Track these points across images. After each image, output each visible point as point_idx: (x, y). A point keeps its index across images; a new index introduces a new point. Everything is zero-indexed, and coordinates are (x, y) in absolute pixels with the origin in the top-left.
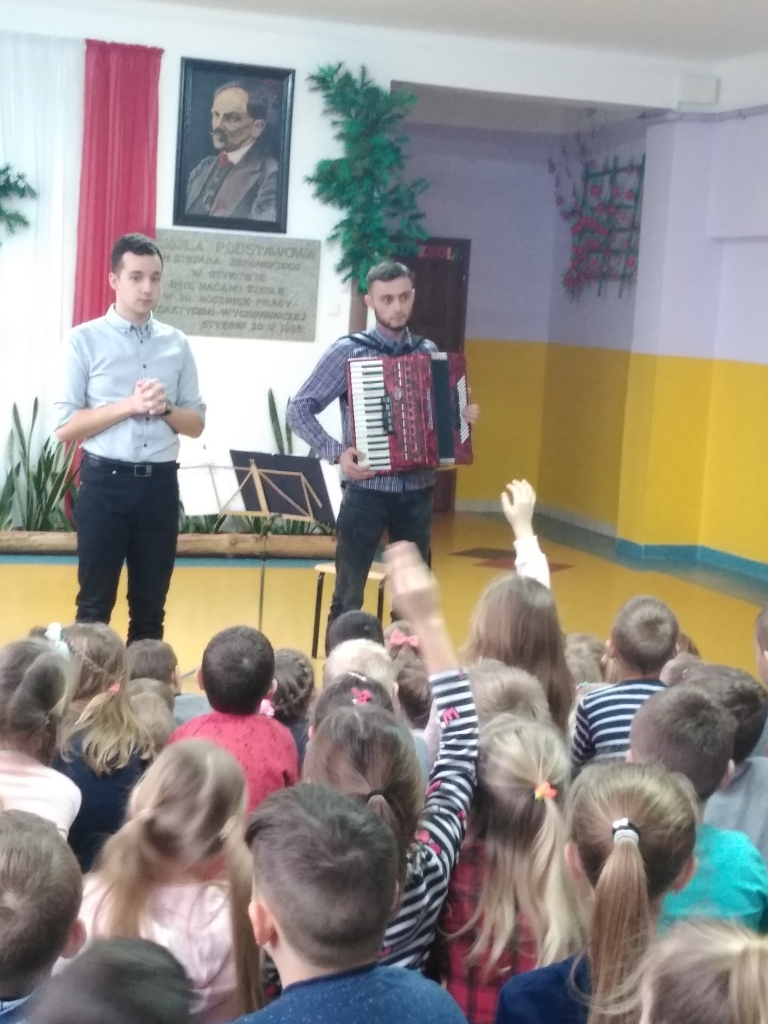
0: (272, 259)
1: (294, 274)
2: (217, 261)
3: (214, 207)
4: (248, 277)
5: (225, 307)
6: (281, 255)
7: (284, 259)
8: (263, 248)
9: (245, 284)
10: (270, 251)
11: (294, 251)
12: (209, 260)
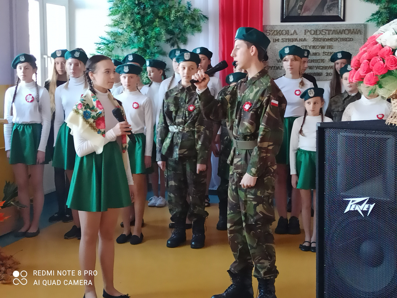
0: (336, 36)
1: (349, 43)
2: (305, 40)
3: (303, 10)
4: (323, 47)
5: (310, 64)
6: (341, 34)
7: (343, 36)
8: (331, 30)
9: (321, 51)
10: (335, 32)
11: (349, 31)
12: (301, 40)
